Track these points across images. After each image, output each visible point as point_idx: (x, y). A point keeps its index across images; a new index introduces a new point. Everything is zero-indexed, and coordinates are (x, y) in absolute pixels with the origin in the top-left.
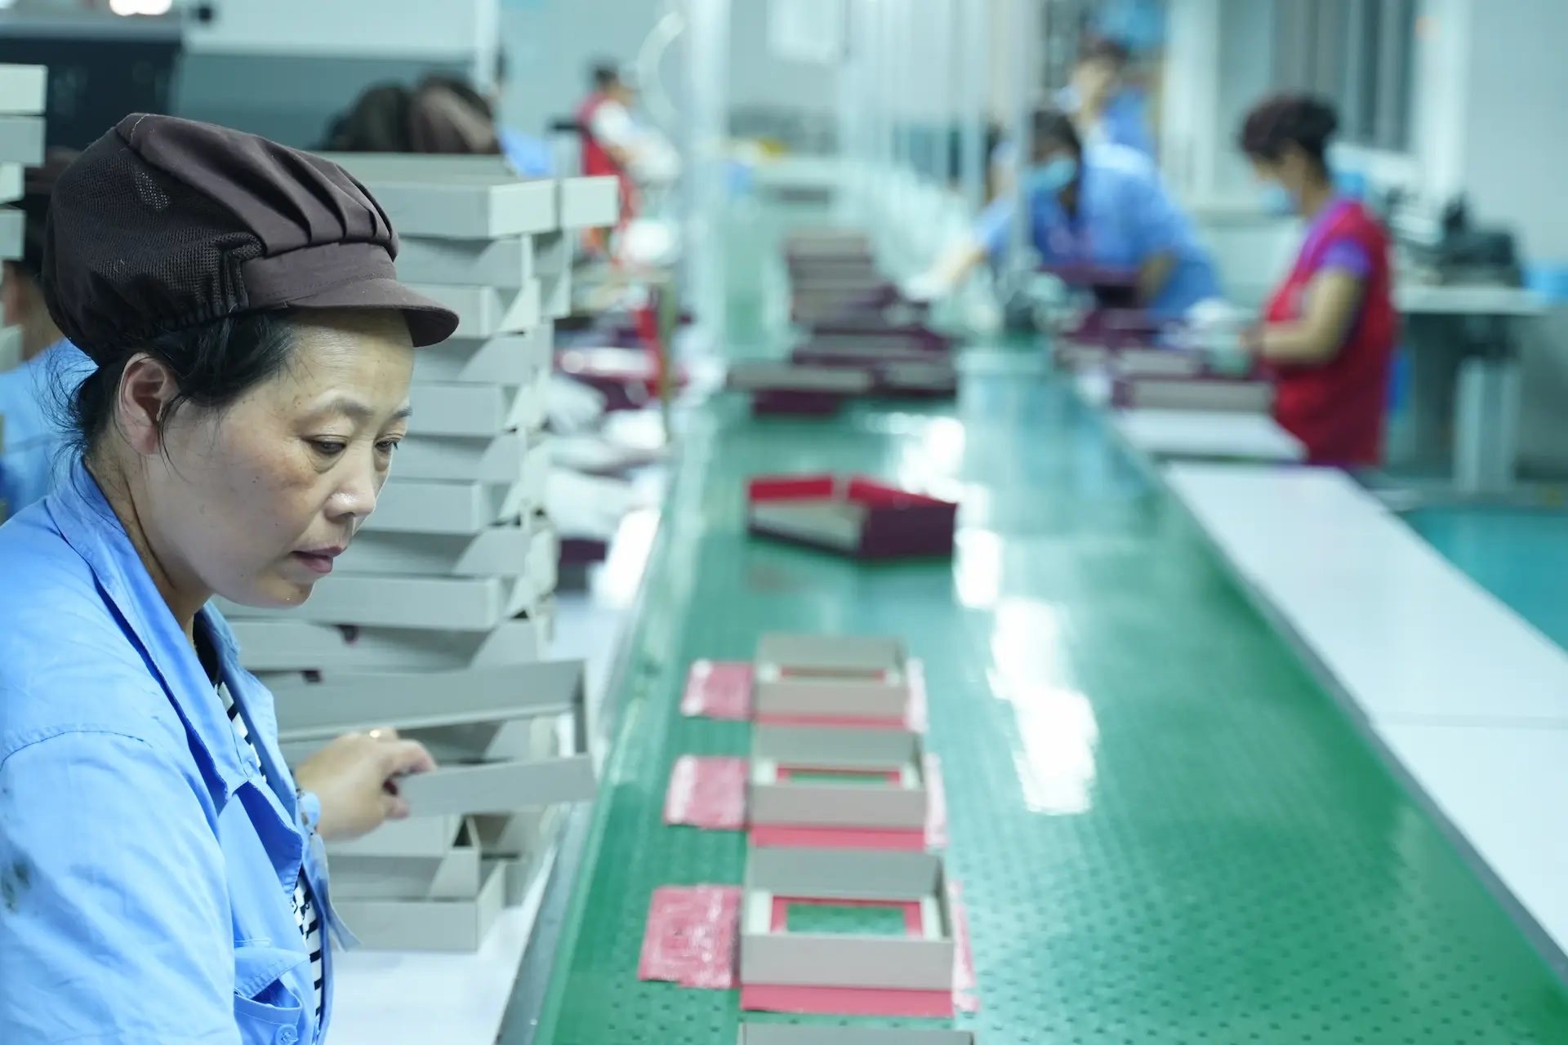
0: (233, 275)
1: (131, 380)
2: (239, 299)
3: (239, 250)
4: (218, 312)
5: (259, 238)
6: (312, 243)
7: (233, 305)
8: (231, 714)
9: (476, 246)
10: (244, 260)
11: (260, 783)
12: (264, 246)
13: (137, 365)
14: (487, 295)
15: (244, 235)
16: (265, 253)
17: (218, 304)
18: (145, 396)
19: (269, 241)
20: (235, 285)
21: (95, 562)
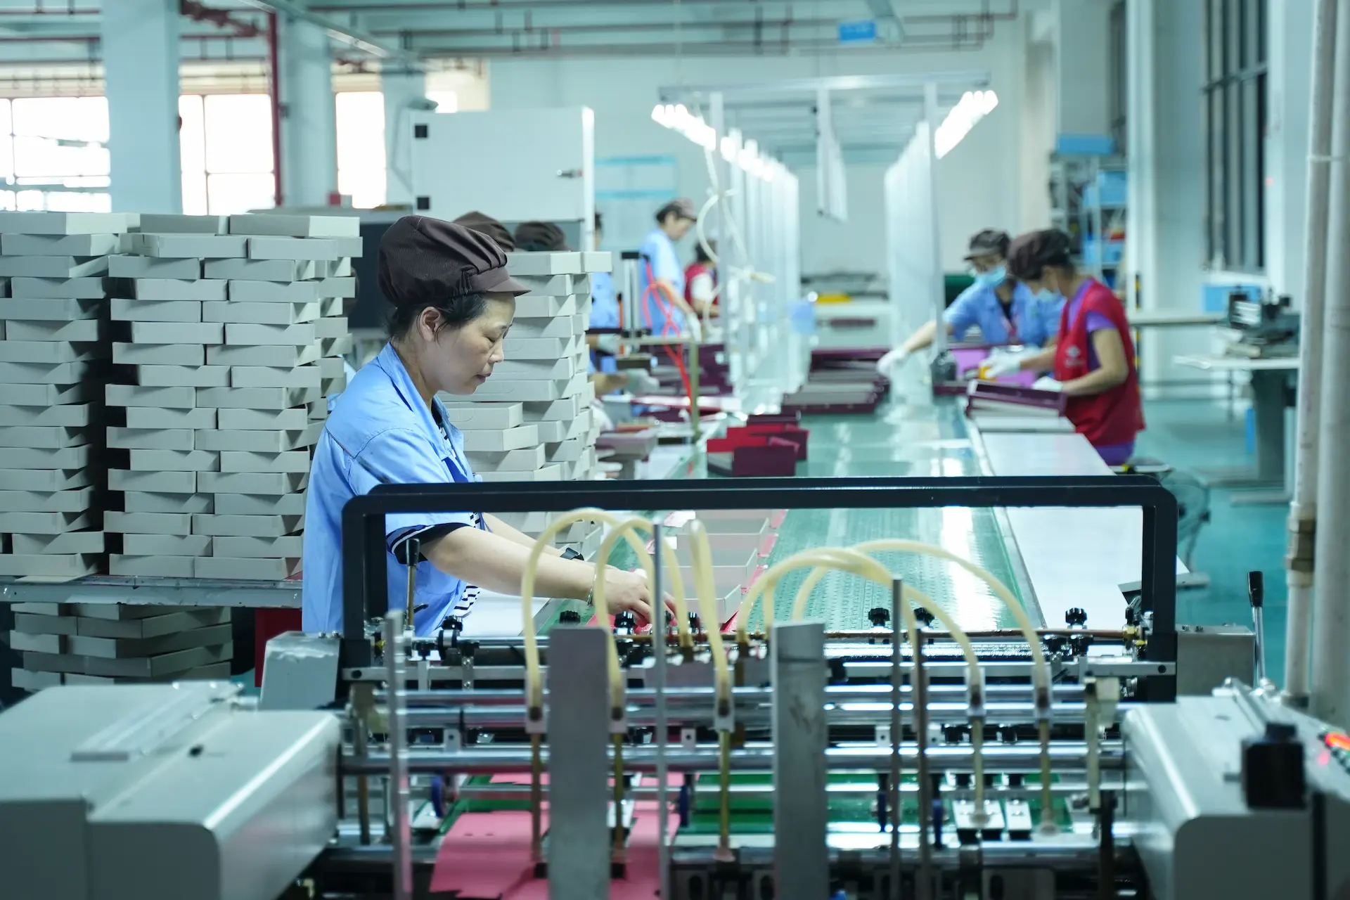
0: (467, 280)
1: (425, 316)
2: (469, 288)
3: (469, 271)
4: (461, 293)
5: (476, 267)
6: (491, 268)
7: (467, 291)
8: (446, 438)
9: (548, 278)
10: (471, 275)
11: (453, 458)
12: (478, 270)
13: (429, 311)
14: (551, 299)
15: (470, 266)
16: (479, 272)
17: (461, 289)
18: (430, 322)
19: (480, 268)
20: (467, 284)
21: (393, 376)
